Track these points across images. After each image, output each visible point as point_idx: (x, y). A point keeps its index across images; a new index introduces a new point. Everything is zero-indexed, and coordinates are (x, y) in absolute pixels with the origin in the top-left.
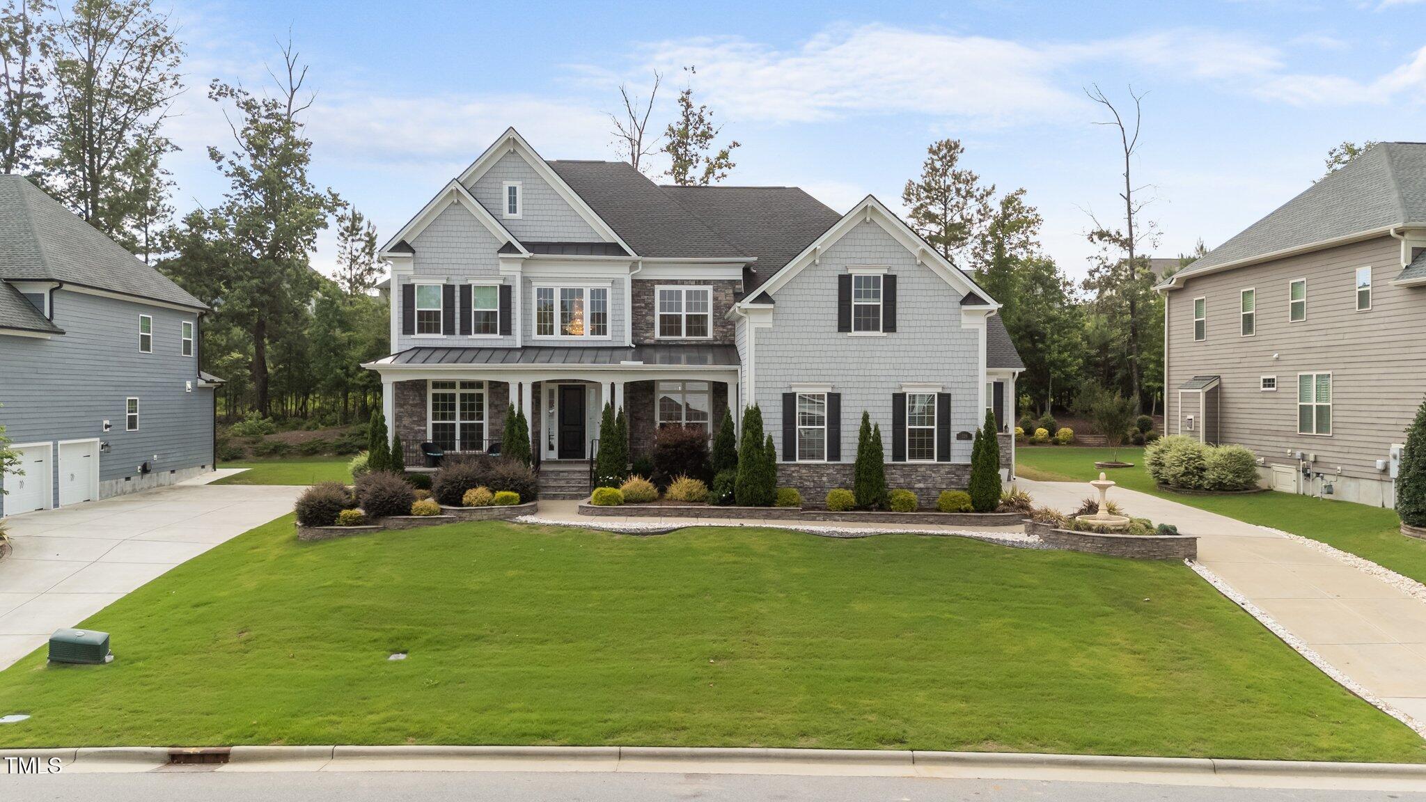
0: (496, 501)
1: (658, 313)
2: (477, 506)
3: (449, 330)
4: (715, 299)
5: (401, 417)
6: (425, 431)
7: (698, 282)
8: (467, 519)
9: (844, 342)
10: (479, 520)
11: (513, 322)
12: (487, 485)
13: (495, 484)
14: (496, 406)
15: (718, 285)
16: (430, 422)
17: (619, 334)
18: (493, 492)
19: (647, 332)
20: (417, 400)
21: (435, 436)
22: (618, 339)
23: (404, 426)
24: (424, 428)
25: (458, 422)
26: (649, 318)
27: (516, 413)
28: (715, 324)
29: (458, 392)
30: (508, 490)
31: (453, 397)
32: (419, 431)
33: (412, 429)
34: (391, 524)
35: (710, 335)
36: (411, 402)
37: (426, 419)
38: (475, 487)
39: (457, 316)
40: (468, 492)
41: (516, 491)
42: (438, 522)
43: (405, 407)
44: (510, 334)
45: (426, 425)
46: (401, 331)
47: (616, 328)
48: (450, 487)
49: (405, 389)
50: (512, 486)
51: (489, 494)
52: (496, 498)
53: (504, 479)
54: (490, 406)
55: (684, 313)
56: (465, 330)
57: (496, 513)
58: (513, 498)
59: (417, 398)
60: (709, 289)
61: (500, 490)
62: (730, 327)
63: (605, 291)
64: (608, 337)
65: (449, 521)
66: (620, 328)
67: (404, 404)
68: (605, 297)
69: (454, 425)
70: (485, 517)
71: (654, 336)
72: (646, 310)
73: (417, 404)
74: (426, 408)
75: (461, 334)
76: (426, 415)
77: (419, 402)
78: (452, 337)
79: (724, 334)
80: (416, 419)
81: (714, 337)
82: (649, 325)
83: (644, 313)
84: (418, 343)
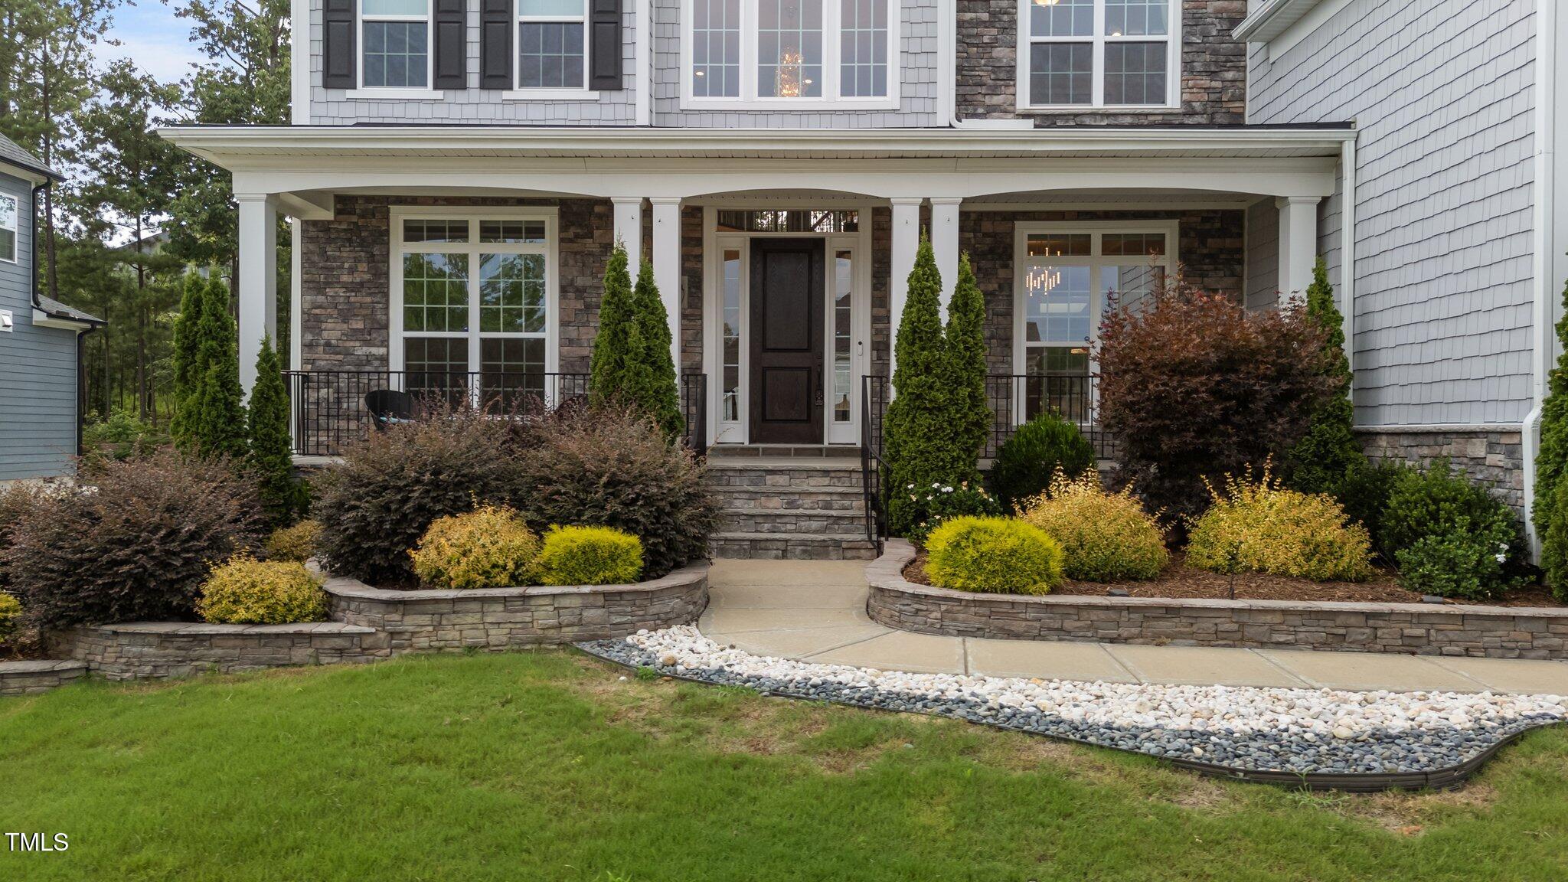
0: (548, 568)
1: (1025, 38)
2: (468, 584)
3: (450, 77)
5: (318, 320)
6: (384, 360)
8: (423, 642)
10: (472, 649)
11: (627, 52)
12: (518, 503)
13: (548, 500)
14: (580, 292)
16: (398, 334)
17: (922, 90)
18: (538, 529)
19: (994, 91)
20: (363, 274)
21: (412, 375)
22: (918, 105)
23: (328, 344)
24: (382, 351)
25: (474, 335)
26: (999, 52)
27: (634, 280)
28: (1187, 66)
29: (474, 250)
30: (595, 522)
31: (460, 264)
32: (369, 359)
33: (347, 353)
34: (110, 655)
35: (1173, 100)
36: (345, 278)
37: (386, 327)
38: (468, 508)
39: (474, 35)
40: (436, 527)
41: (630, 527)
42: (300, 653)
43: (330, 291)
44: (619, 88)
45: (385, 343)
46: (319, 79)
47: (912, 76)
48: (368, 508)
49: (329, 241)
50: (614, 506)
51: (521, 539)
52: (547, 552)
53: (583, 479)
54: (564, 290)
55: (1099, 38)
56: (496, 77)
57: (543, 616)
58: (614, 555)
59: (363, 267)
61: (564, 521)
62: (1230, 75)
64: (891, 99)
65: (351, 648)
66: (924, 76)
67: (328, 284)
69: (464, 342)
70: (497, 635)
71: (1013, 105)
72: (994, 31)
73: (362, 284)
74: (386, 295)
75: (483, 86)
76: (387, 315)
77: (367, 277)
78: (459, 96)
79: (1213, 97)
80: (360, 325)
81: (1186, 103)
82: (1002, 76)
83: (986, 39)
84: (364, 113)
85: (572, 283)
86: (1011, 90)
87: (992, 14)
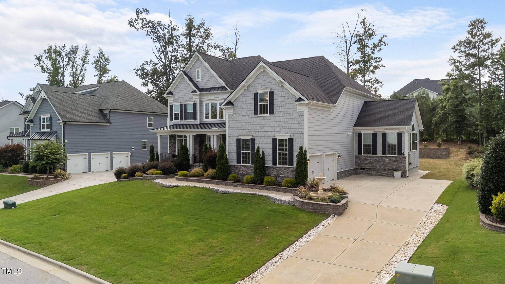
0: (155, 174)
2: (149, 175)
3: (181, 119)
5: (170, 146)
8: (145, 179)
9: (256, 119)
10: (148, 180)
12: (156, 168)
21: (178, 153)
23: (171, 149)
29: (183, 139)
32: (174, 151)
36: (173, 142)
38: (152, 169)
39: (183, 114)
41: (162, 171)
42: (140, 179)
44: (196, 119)
45: (176, 149)
46: (170, 120)
49: (171, 138)
51: (154, 171)
56: (185, 119)
58: (160, 173)
74: (176, 144)
75: (184, 120)
78: (182, 121)
80: (174, 147)
84: (174, 123)
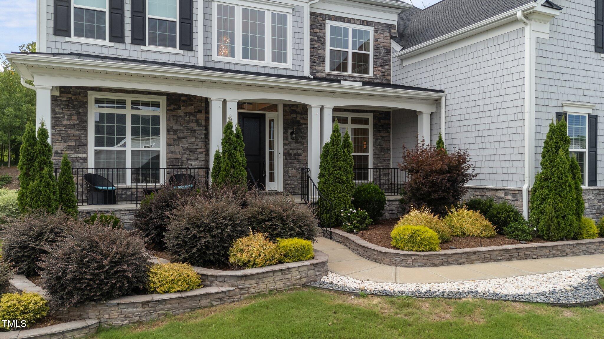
0: (287, 256)
1: (328, 47)
3: (117, 37)
4: (376, 40)
6: (85, 160)
7: (362, 22)
8: (253, 290)
10: (271, 292)
11: (194, 36)
14: (176, 132)
15: (379, 27)
16: (92, 148)
17: (299, 63)
19: (319, 65)
20: (74, 120)
21: (98, 165)
22: (298, 68)
23: (56, 152)
24: (84, 156)
25: (128, 149)
26: (320, 51)
28: (375, 63)
29: (128, 112)
31: (122, 118)
32: (77, 160)
35: (371, 74)
36: (65, 122)
37: (86, 145)
39: (128, 20)
42: (205, 302)
44: (191, 50)
45: (86, 152)
47: (296, 57)
52: (283, 250)
54: (168, 131)
55: (350, 50)
56: (138, 40)
59: (74, 118)
60: (371, 29)
62: (386, 67)
63: (285, 17)
64: (289, 65)
65: (225, 296)
66: (300, 57)
68: (285, 23)
69: (124, 152)
70: (280, 285)
71: (325, 70)
72: (319, 44)
73: (74, 125)
74: (86, 131)
75: (132, 43)
76: (87, 139)
77: (76, 122)
78: (121, 46)
79: (382, 74)
80: (73, 144)
81: (375, 75)
82: (321, 60)
83: (316, 46)
84: (75, 49)
85: (172, 128)
86: (323, 65)
87: (318, 38)
